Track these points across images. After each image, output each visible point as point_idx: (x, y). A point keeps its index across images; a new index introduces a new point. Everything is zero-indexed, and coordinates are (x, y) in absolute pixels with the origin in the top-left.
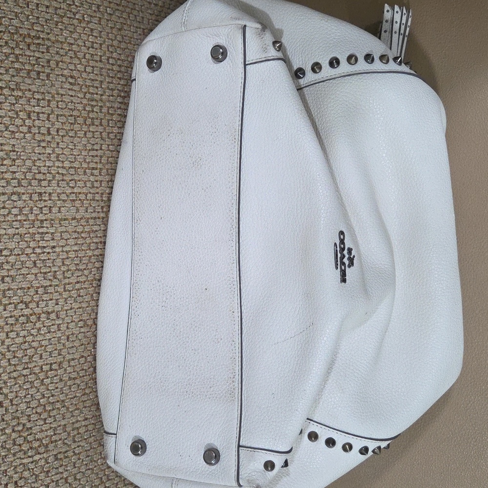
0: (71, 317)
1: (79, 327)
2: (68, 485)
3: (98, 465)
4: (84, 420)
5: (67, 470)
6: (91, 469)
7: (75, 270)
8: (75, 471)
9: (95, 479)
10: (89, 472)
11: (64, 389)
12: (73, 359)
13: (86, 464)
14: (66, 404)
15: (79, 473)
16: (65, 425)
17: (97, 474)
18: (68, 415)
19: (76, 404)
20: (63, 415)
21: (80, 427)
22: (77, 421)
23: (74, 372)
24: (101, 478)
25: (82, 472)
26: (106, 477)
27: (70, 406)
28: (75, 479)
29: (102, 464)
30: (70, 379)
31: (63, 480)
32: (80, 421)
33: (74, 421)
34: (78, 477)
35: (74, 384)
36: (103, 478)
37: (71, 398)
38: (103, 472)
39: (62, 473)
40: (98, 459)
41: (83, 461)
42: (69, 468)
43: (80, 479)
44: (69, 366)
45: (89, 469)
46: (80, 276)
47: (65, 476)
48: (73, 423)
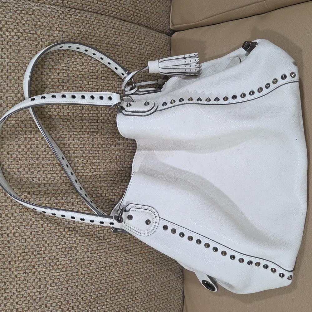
0: (80, 205)
1: (85, 211)
2: (78, 289)
3: (95, 281)
4: (87, 258)
5: (78, 282)
6: (91, 283)
7: (82, 182)
8: (82, 283)
9: (93, 289)
10: (90, 284)
11: (76, 241)
12: (81, 226)
13: (88, 280)
14: (77, 249)
15: (84, 284)
16: (77, 259)
17: (95, 286)
18: (78, 254)
19: (83, 249)
20: (75, 254)
21: (85, 261)
22: (84, 258)
23: (82, 233)
24: (97, 288)
25: (86, 284)
26: (100, 288)
27: (80, 250)
28: (82, 287)
29: (98, 281)
30: (80, 236)
31: (76, 287)
32: (85, 258)
33: (81, 257)
34: (84, 286)
35: (82, 239)
36: (98, 288)
37: (81, 246)
38: (98, 285)
39: (75, 283)
40: (95, 279)
41: (86, 278)
42: (78, 281)
43: (85, 287)
44: (79, 230)
45: (90, 283)
46: (85, 185)
47: (76, 285)
48: (81, 259)
